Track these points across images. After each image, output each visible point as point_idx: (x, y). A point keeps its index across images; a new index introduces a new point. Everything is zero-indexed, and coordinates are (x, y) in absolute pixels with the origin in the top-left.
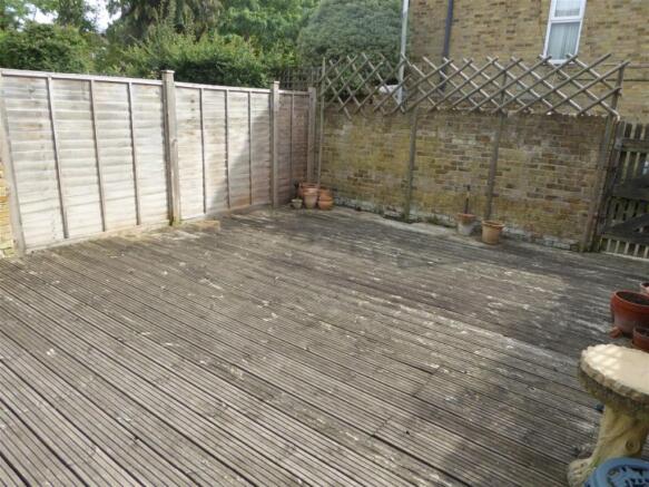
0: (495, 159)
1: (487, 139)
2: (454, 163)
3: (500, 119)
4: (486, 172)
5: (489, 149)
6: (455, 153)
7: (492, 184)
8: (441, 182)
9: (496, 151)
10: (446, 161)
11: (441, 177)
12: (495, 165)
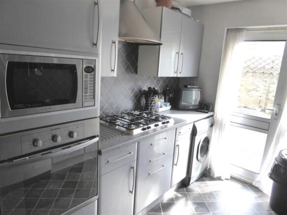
0: (269, 88)
1: (266, 81)
2: (254, 89)
3: (271, 75)
4: (265, 92)
5: (267, 85)
6: (255, 85)
7: (267, 95)
8: (248, 95)
9: (269, 85)
10: (251, 88)
11: (249, 93)
12: (269, 90)
